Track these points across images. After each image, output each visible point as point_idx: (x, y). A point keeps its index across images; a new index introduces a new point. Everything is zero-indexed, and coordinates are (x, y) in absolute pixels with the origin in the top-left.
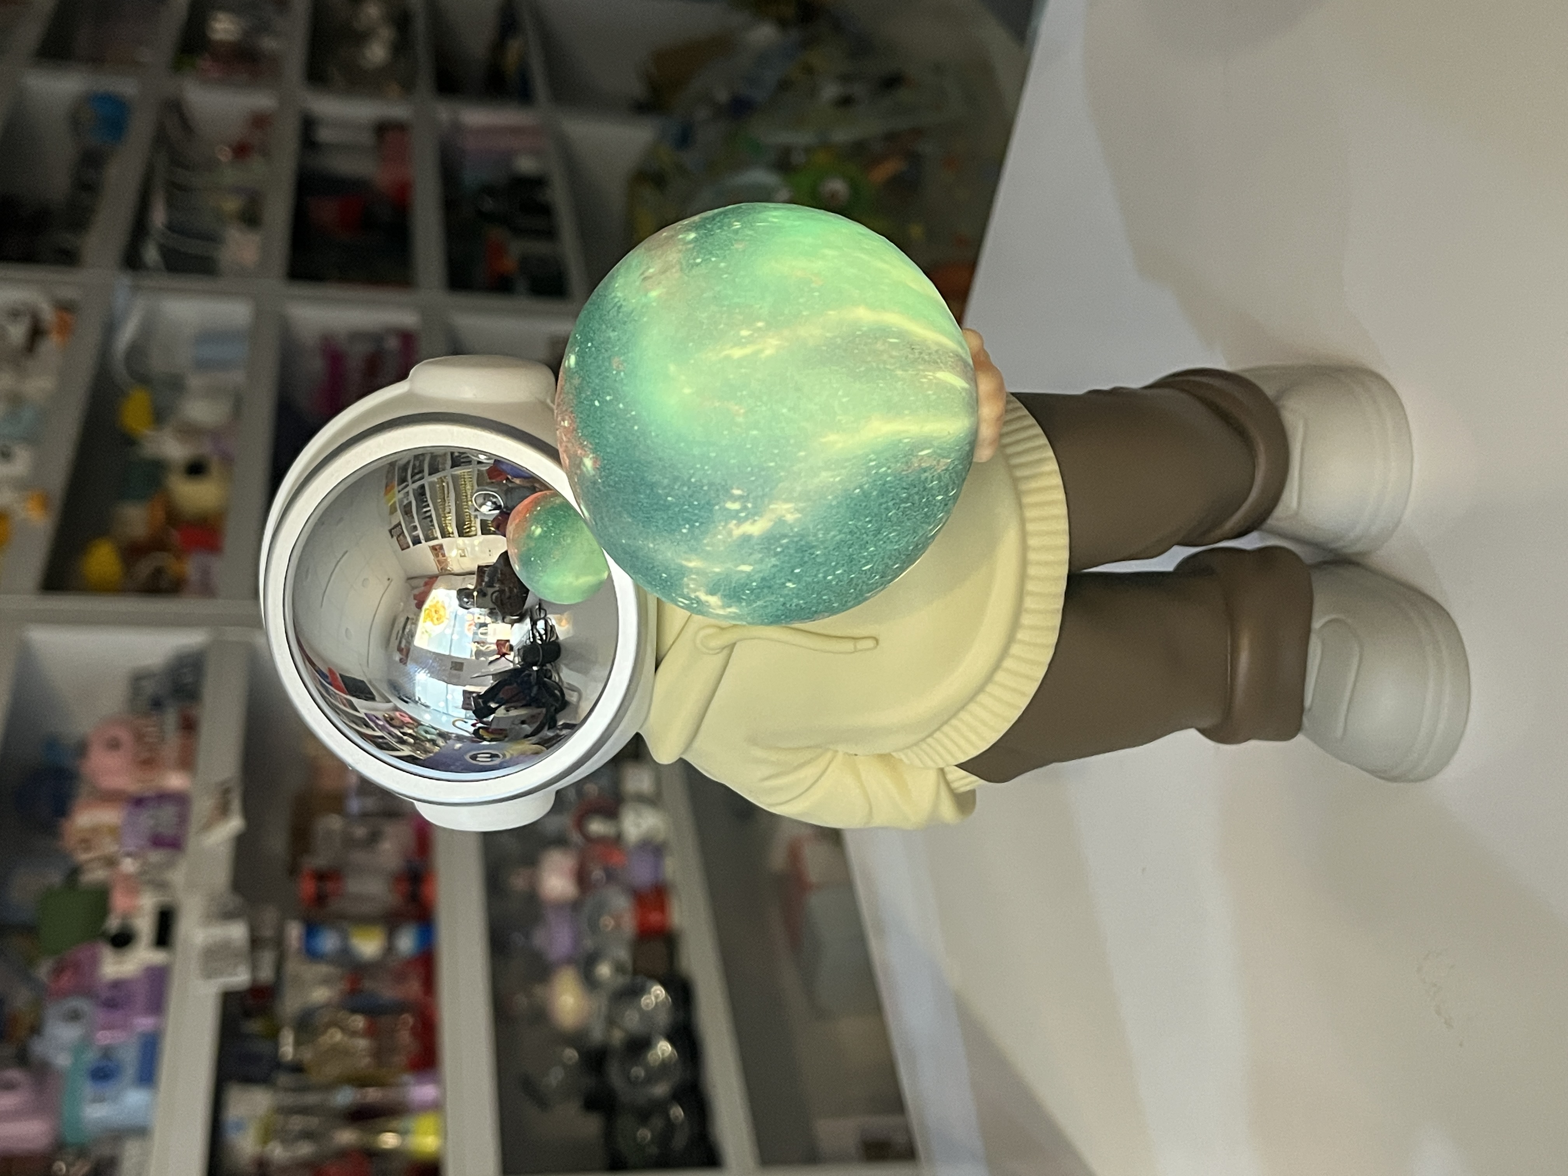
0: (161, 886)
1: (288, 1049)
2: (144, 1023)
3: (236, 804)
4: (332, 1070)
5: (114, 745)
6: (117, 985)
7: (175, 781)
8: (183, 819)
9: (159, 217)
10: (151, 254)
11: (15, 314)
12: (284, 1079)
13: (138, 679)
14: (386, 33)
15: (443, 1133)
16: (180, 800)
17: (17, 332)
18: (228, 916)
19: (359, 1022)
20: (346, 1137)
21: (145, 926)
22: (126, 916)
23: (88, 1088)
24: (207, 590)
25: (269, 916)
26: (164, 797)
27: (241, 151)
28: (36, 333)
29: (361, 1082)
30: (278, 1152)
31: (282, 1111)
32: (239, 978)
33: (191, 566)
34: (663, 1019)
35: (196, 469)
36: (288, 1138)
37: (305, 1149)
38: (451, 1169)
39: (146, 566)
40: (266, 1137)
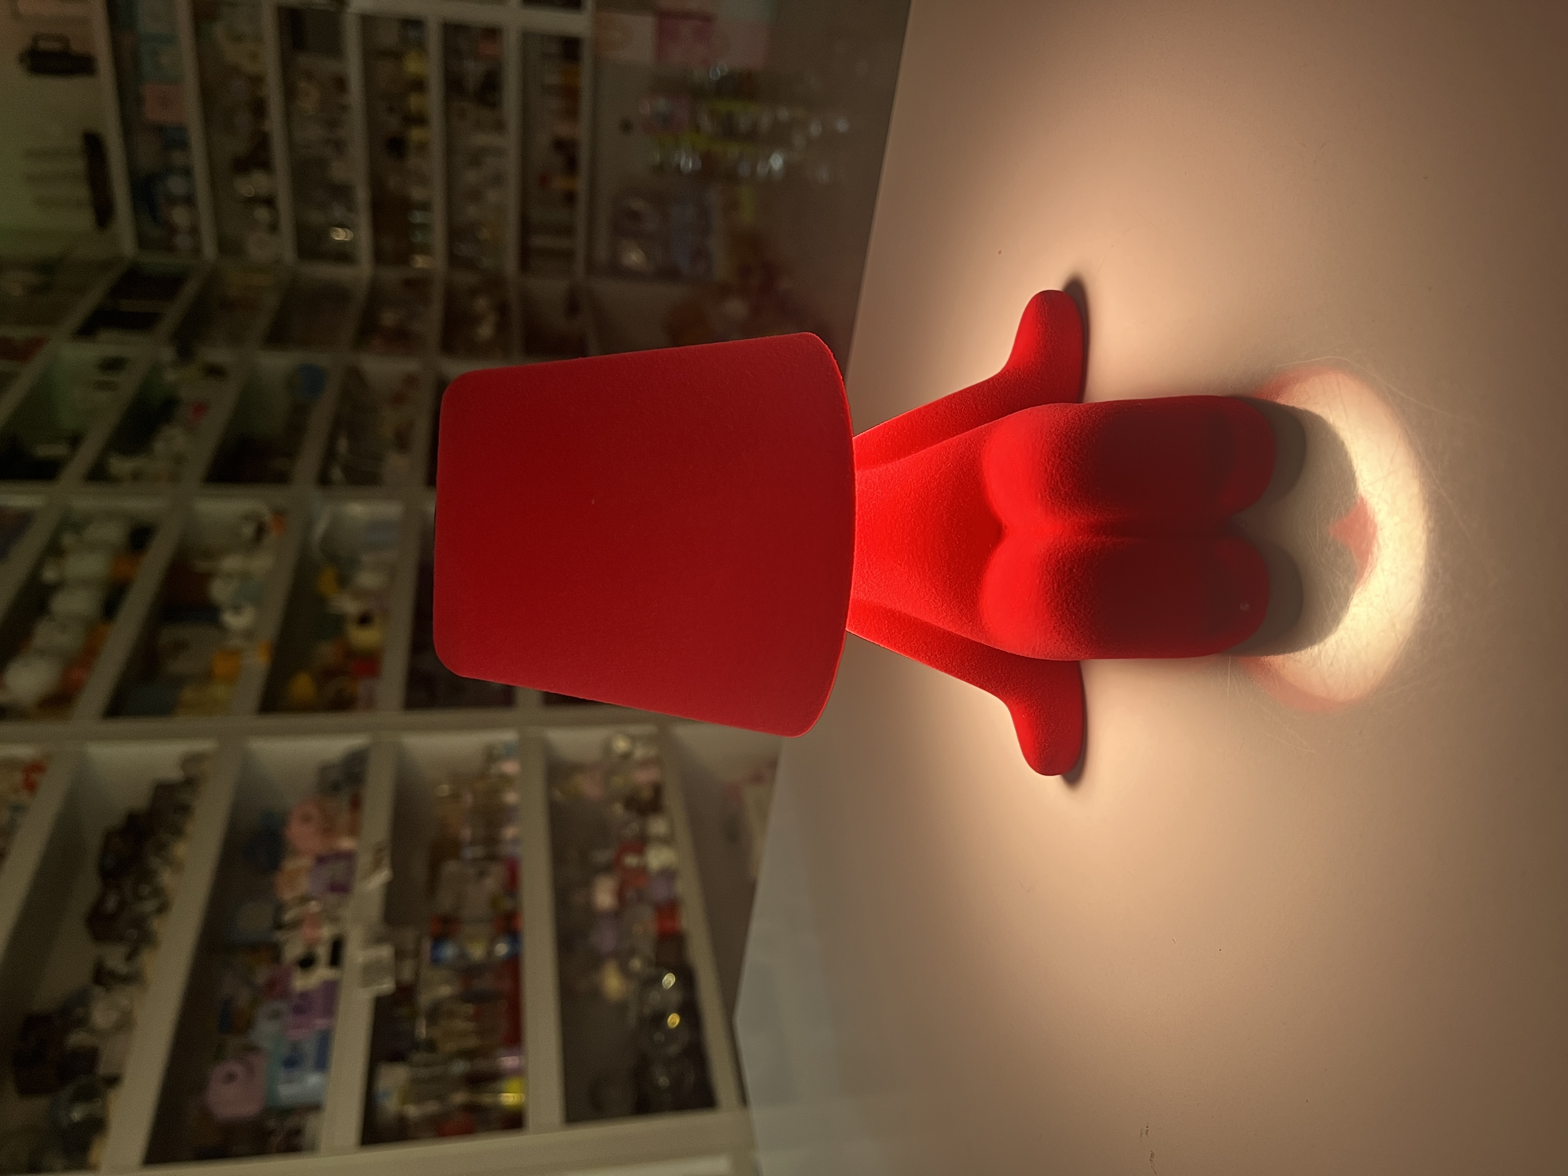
0: (335, 920)
1: (422, 1030)
2: (320, 1023)
3: (386, 861)
4: (449, 1046)
5: (306, 819)
6: (304, 995)
7: (346, 844)
8: (351, 871)
9: (343, 445)
10: (337, 473)
11: (247, 518)
12: (418, 1057)
13: (324, 769)
14: (492, 318)
15: (525, 1092)
16: (349, 857)
17: (248, 530)
18: (379, 940)
19: (469, 1009)
20: (459, 1098)
22: (311, 944)
23: (282, 1073)
24: (370, 704)
25: (408, 936)
26: (339, 855)
27: (398, 399)
28: (261, 531)
29: (470, 1055)
30: (413, 1111)
31: (415, 1081)
32: (387, 986)
33: (361, 687)
34: (676, 998)
35: (364, 620)
36: (419, 1099)
37: (432, 1107)
38: (530, 1120)
39: (332, 687)
40: (404, 1100)
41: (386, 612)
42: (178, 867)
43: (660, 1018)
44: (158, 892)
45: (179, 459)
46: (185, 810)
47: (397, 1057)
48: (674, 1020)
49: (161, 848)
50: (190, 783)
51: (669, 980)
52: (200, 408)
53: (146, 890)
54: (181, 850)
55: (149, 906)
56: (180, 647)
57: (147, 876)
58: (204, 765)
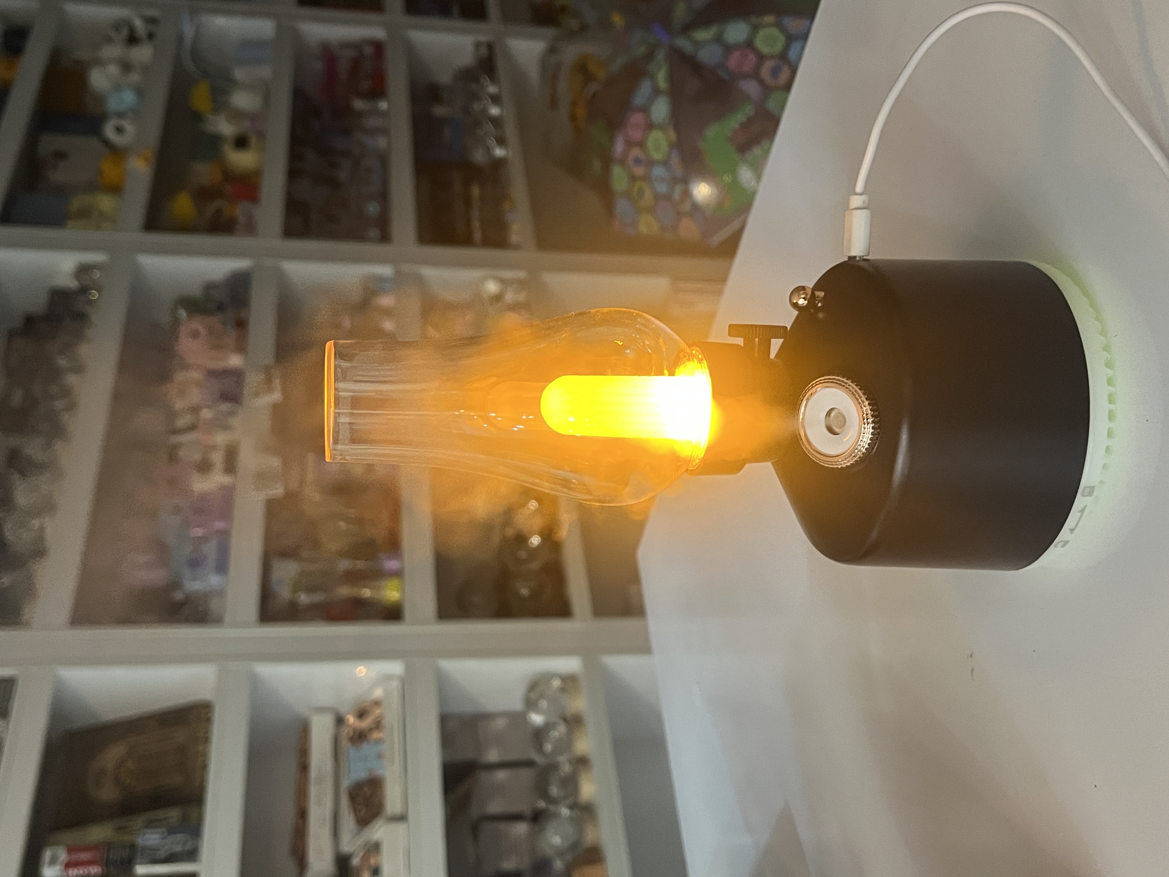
0: (227, 428)
2: (219, 524)
4: (334, 547)
5: (195, 335)
6: (203, 497)
7: (234, 361)
8: (239, 386)
11: (117, 25)
12: (305, 555)
13: (208, 287)
15: (402, 590)
16: (237, 374)
18: (268, 450)
20: (345, 590)
21: (218, 458)
22: (207, 451)
25: (295, 452)
26: (227, 372)
28: (132, 38)
29: (353, 556)
30: (303, 598)
31: (303, 574)
32: (277, 491)
34: (538, 520)
35: (241, 143)
36: (311, 590)
37: (318, 597)
38: (408, 613)
39: (211, 208)
40: (295, 590)
41: (262, 136)
42: (83, 369)
43: (523, 537)
44: (66, 392)
46: (81, 317)
47: (287, 556)
48: (536, 540)
49: (66, 347)
50: (84, 290)
51: (533, 505)
53: (54, 390)
54: (85, 352)
55: (58, 404)
57: (55, 375)
58: (97, 275)
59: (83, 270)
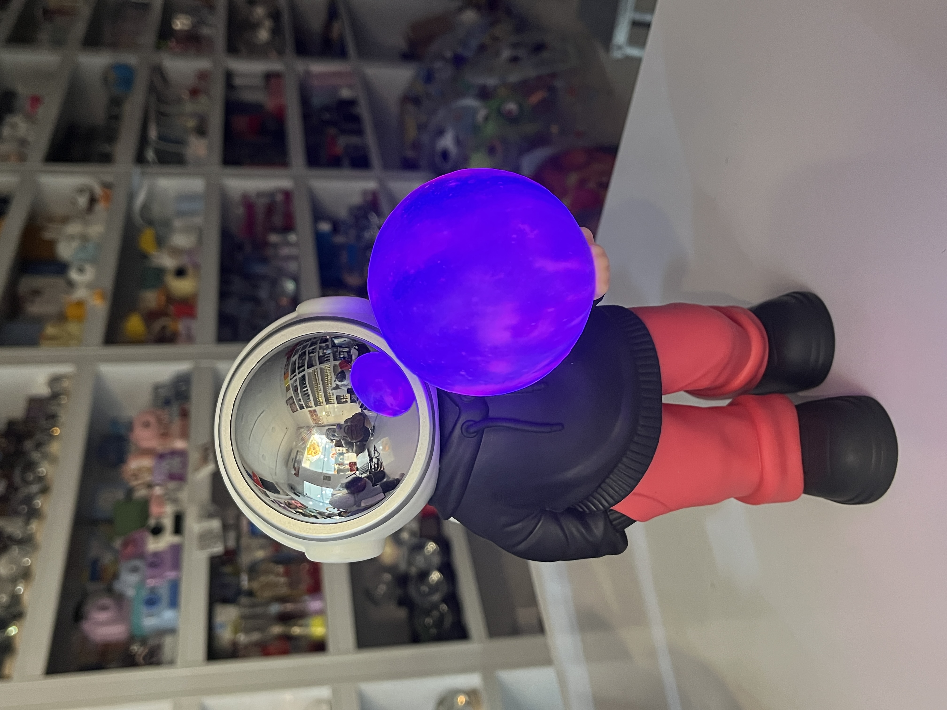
0: (175, 501)
1: (245, 582)
2: (171, 575)
3: (211, 457)
4: (267, 594)
5: (147, 425)
6: (156, 554)
7: (179, 444)
8: (184, 464)
9: (153, 133)
10: (150, 155)
11: (81, 191)
12: (244, 600)
13: (157, 388)
14: (268, 24)
15: (326, 625)
16: (182, 454)
17: (83, 201)
18: (210, 516)
19: (280, 568)
20: (277, 630)
21: (168, 523)
22: (159, 517)
23: (144, 610)
24: (190, 339)
25: (231, 513)
26: (174, 453)
27: (194, 92)
28: (93, 201)
29: (282, 600)
30: (242, 638)
31: (244, 617)
32: (218, 549)
33: (181, 326)
34: (436, 560)
35: (180, 273)
36: (247, 631)
37: (256, 636)
38: (331, 645)
39: (157, 326)
40: (236, 631)
41: (197, 267)
42: (53, 460)
43: (424, 575)
44: (40, 479)
45: (23, 142)
46: (53, 418)
47: (227, 601)
48: (435, 576)
49: (39, 445)
50: (55, 396)
51: (431, 546)
52: (36, 101)
53: (31, 477)
54: (54, 448)
55: (34, 488)
56: (37, 293)
57: (30, 466)
58: (66, 384)
59: (55, 380)
